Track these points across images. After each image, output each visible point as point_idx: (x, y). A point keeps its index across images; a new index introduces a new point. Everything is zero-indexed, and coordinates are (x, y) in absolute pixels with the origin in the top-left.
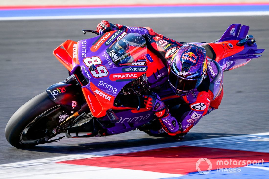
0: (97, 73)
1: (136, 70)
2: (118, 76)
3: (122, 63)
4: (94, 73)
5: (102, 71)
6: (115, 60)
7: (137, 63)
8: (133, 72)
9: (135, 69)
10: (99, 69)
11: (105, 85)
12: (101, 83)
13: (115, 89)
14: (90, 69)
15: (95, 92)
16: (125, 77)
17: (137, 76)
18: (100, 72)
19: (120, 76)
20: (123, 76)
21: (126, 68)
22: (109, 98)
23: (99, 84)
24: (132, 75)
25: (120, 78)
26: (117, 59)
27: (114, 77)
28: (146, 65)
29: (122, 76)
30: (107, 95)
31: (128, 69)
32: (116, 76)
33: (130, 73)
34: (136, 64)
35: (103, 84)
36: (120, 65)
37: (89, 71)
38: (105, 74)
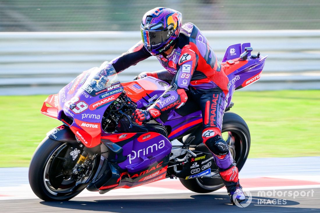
0: (78, 109)
1: (113, 93)
2: (97, 105)
3: (97, 92)
4: (75, 110)
5: (82, 106)
6: (90, 91)
7: (113, 87)
8: (110, 96)
9: (111, 93)
10: (78, 105)
11: (88, 116)
12: (84, 116)
13: (98, 115)
14: (71, 109)
15: (82, 125)
16: (103, 103)
17: (114, 98)
18: (80, 108)
19: (99, 103)
20: (102, 102)
21: (103, 95)
22: (96, 126)
23: (83, 117)
24: (109, 99)
25: (99, 105)
26: (92, 90)
27: (94, 106)
28: (122, 86)
29: (100, 103)
30: (93, 124)
31: (105, 95)
32: (95, 105)
33: (107, 97)
34: (111, 88)
35: (86, 116)
36: (96, 94)
37: (71, 110)
38: (86, 107)
